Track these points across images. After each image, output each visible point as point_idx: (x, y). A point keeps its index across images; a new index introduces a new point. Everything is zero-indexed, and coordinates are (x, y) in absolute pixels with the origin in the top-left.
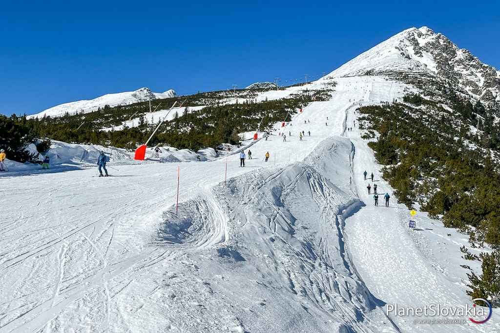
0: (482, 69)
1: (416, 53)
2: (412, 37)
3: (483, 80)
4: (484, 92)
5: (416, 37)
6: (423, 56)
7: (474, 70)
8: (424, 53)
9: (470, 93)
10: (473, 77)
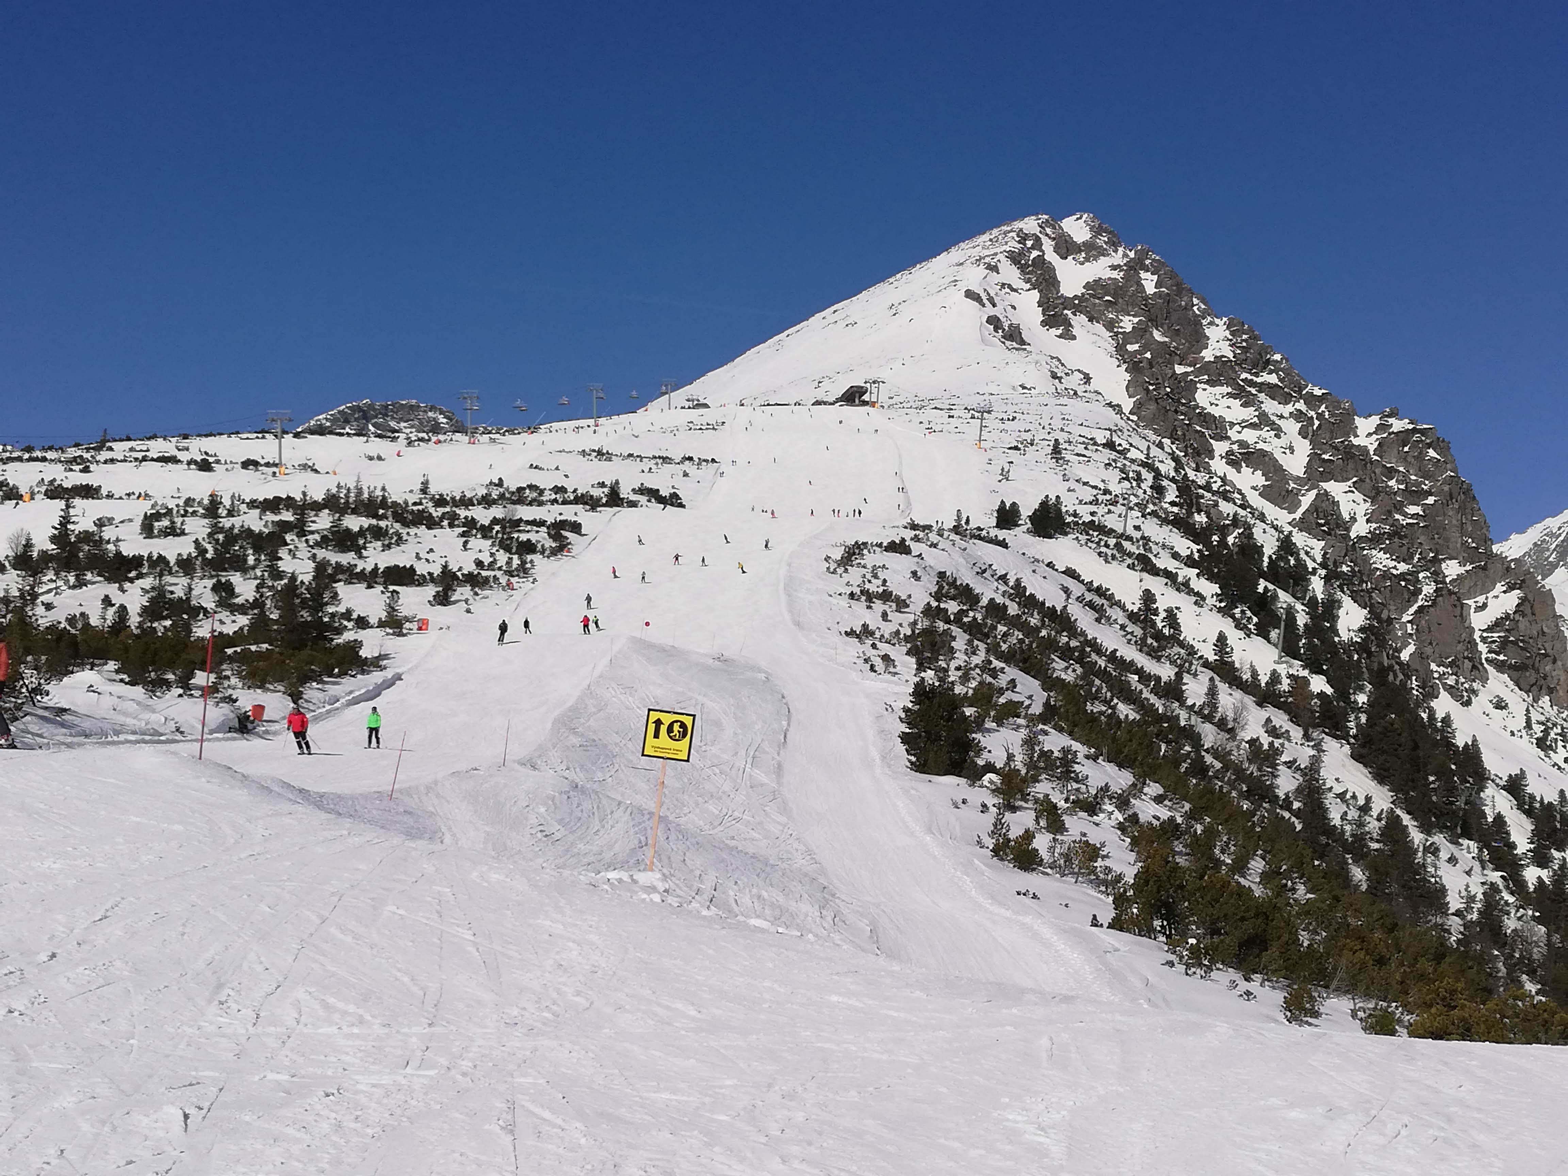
0: (1301, 405)
1: (1050, 321)
2: (1035, 254)
3: (1304, 448)
4: (1307, 500)
5: (1051, 256)
6: (1074, 338)
7: (1271, 406)
8: (1079, 322)
9: (1255, 500)
10: (1266, 433)
